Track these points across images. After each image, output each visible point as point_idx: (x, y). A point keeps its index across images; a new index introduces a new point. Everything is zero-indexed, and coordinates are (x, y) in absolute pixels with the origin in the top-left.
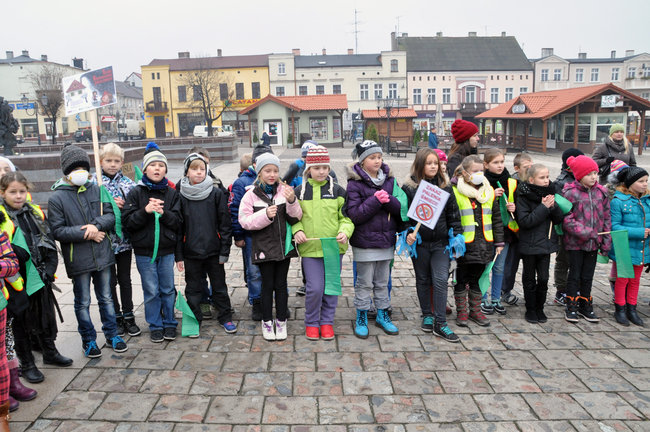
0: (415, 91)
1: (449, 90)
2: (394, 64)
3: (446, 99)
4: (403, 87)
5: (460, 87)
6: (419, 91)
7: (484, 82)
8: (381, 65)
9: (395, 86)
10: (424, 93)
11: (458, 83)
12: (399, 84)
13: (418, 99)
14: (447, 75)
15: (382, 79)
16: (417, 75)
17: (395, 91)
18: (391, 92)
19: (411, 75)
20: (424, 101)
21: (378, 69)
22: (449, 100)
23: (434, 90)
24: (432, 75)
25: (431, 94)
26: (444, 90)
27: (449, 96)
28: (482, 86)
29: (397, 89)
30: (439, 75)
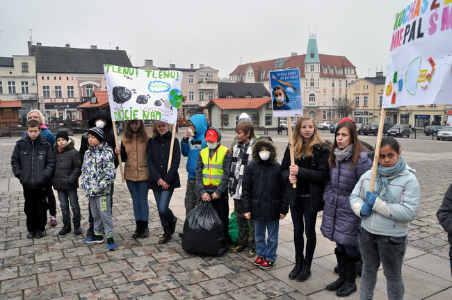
0: (44, 87)
1: (72, 87)
2: (25, 66)
3: (71, 94)
4: (33, 84)
5: (81, 85)
6: (48, 87)
7: (99, 82)
8: (13, 66)
9: (27, 83)
10: (52, 89)
11: (80, 82)
12: (30, 82)
13: (47, 94)
14: (70, 76)
15: (14, 77)
16: (46, 75)
17: (27, 88)
18: (23, 88)
19: (40, 76)
20: (53, 95)
21: (10, 69)
22: (73, 95)
23: (60, 87)
24: (58, 76)
25: (58, 90)
26: (68, 88)
27: (72, 92)
28: (98, 85)
29: (29, 86)
30: (64, 76)
